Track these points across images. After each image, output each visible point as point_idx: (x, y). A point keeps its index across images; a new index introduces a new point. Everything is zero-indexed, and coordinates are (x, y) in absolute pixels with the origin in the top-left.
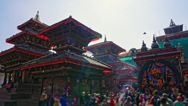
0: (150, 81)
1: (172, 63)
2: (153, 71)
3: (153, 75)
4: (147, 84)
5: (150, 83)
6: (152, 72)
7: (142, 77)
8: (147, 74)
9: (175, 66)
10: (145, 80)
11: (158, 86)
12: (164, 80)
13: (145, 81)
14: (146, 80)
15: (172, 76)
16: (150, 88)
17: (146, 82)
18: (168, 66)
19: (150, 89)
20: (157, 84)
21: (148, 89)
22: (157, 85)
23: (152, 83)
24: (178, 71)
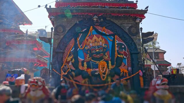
0: (80, 64)
1: (127, 31)
2: (90, 40)
3: (88, 50)
4: (72, 70)
5: (81, 68)
6: (88, 43)
7: (63, 53)
8: (76, 47)
9: (132, 37)
10: (69, 59)
11: (99, 74)
12: (110, 62)
13: (68, 63)
14: (72, 60)
15: (126, 55)
16: (79, 78)
17: (70, 64)
18: (119, 35)
19: (78, 82)
20: (97, 70)
21: (74, 82)
22: (97, 73)
23: (85, 68)
24: (136, 48)
